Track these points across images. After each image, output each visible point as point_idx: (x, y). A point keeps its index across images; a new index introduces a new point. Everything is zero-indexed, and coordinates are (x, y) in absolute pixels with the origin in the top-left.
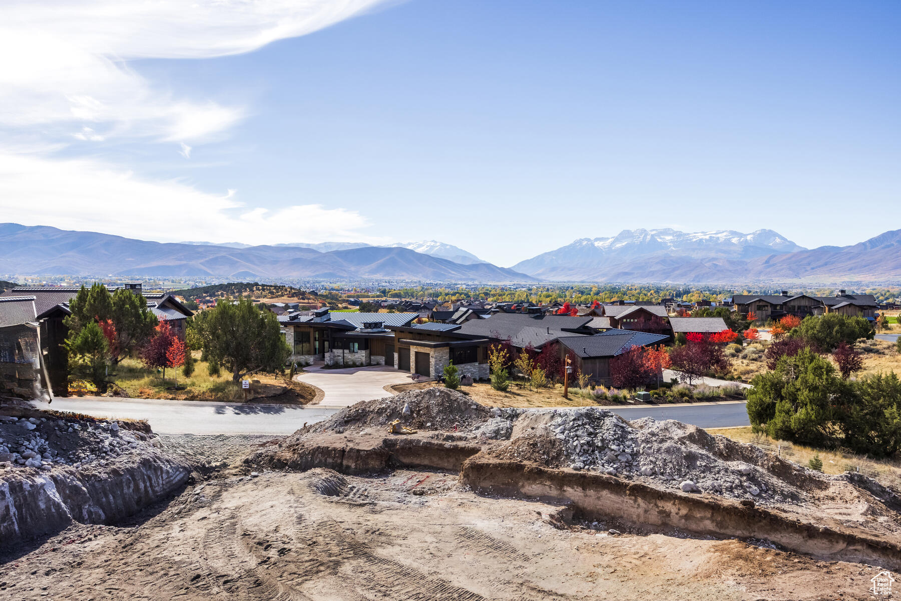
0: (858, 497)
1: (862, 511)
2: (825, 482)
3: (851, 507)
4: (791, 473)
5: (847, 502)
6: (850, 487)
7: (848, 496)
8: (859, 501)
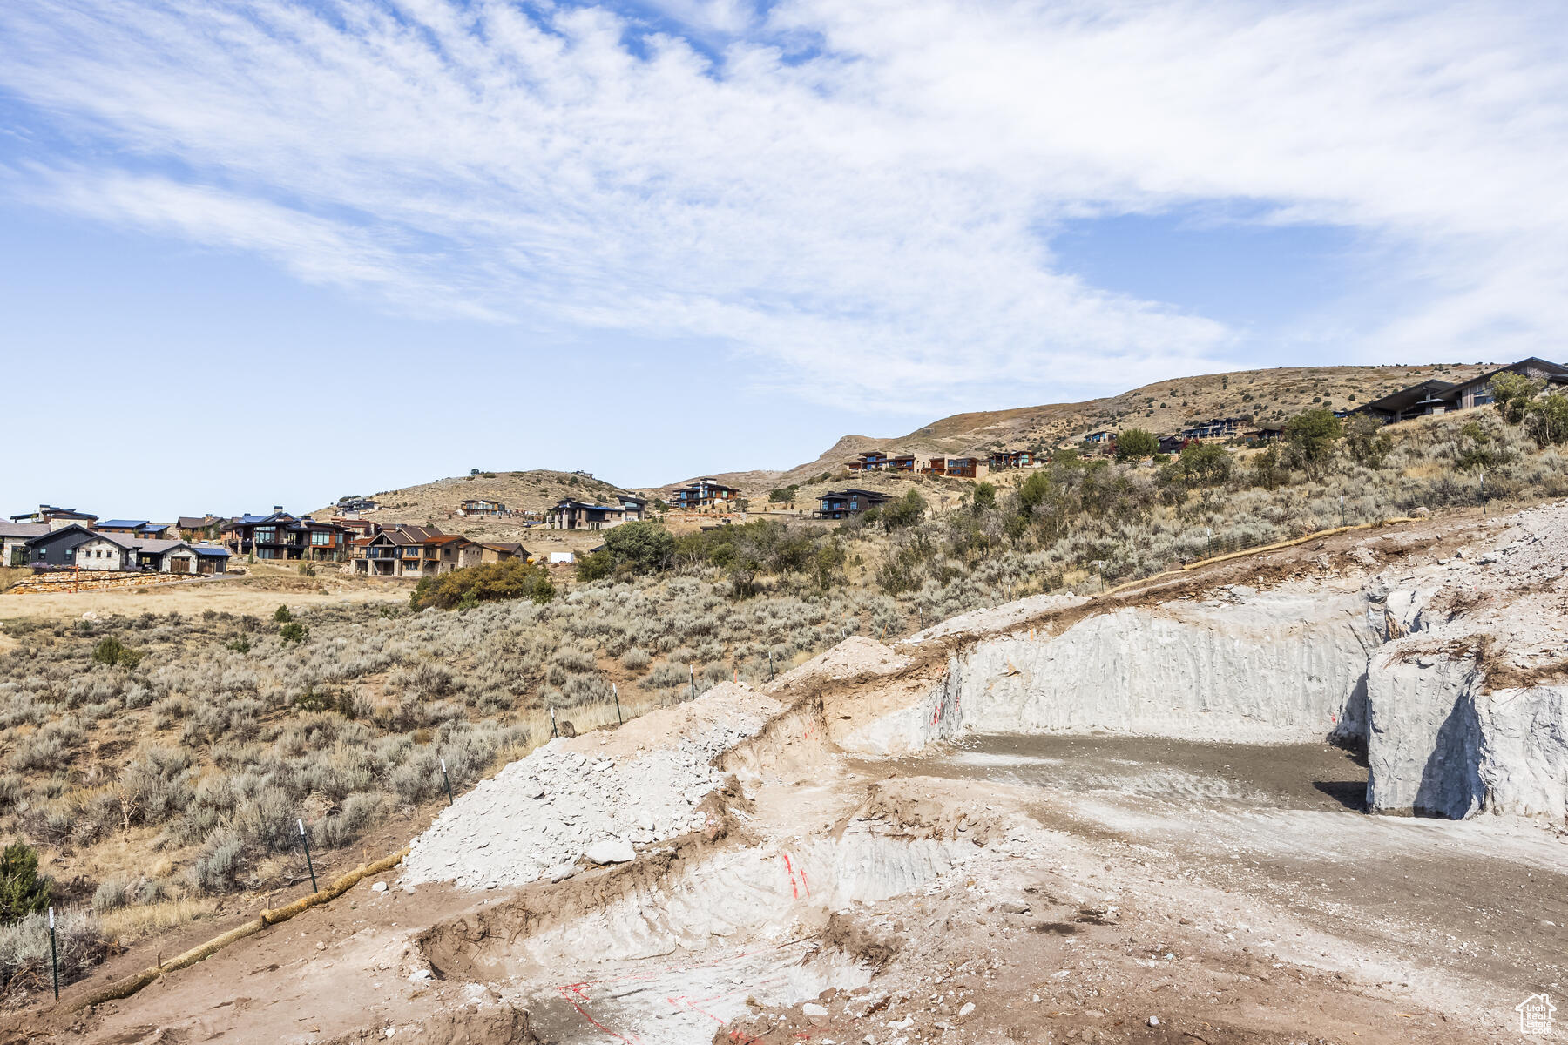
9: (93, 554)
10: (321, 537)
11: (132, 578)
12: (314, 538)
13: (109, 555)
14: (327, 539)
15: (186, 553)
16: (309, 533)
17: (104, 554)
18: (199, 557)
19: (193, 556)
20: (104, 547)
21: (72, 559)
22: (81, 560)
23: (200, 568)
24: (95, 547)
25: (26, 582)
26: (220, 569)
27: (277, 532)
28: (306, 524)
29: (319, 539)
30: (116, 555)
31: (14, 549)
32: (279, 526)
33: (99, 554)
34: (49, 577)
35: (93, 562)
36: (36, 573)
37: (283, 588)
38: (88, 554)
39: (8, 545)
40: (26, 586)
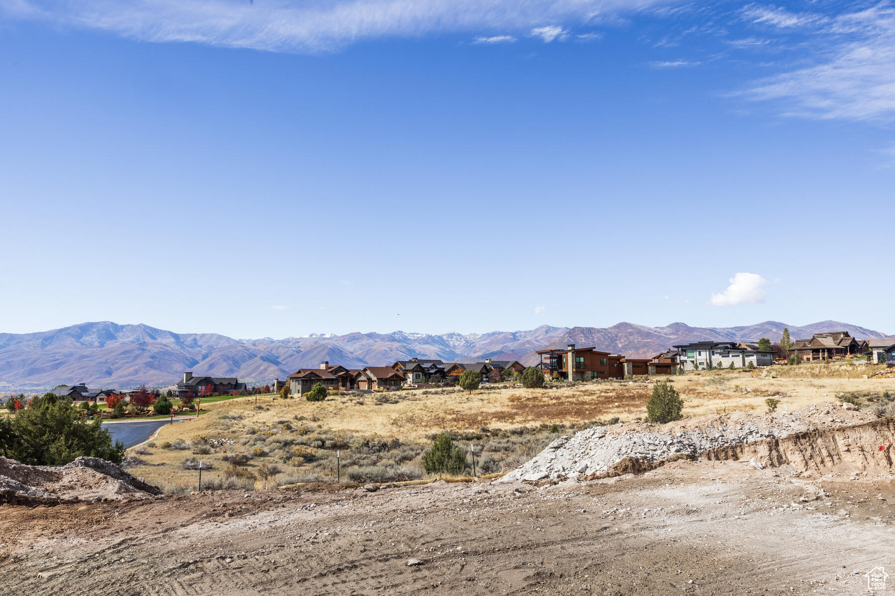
0: (104, 478)
1: (115, 490)
2: (56, 473)
3: (98, 490)
4: (8, 467)
5: (91, 487)
6: (90, 471)
7: (91, 481)
8: (107, 482)
25: (883, 372)
31: (879, 354)
36: (888, 367)
39: (875, 352)
40: (882, 374)
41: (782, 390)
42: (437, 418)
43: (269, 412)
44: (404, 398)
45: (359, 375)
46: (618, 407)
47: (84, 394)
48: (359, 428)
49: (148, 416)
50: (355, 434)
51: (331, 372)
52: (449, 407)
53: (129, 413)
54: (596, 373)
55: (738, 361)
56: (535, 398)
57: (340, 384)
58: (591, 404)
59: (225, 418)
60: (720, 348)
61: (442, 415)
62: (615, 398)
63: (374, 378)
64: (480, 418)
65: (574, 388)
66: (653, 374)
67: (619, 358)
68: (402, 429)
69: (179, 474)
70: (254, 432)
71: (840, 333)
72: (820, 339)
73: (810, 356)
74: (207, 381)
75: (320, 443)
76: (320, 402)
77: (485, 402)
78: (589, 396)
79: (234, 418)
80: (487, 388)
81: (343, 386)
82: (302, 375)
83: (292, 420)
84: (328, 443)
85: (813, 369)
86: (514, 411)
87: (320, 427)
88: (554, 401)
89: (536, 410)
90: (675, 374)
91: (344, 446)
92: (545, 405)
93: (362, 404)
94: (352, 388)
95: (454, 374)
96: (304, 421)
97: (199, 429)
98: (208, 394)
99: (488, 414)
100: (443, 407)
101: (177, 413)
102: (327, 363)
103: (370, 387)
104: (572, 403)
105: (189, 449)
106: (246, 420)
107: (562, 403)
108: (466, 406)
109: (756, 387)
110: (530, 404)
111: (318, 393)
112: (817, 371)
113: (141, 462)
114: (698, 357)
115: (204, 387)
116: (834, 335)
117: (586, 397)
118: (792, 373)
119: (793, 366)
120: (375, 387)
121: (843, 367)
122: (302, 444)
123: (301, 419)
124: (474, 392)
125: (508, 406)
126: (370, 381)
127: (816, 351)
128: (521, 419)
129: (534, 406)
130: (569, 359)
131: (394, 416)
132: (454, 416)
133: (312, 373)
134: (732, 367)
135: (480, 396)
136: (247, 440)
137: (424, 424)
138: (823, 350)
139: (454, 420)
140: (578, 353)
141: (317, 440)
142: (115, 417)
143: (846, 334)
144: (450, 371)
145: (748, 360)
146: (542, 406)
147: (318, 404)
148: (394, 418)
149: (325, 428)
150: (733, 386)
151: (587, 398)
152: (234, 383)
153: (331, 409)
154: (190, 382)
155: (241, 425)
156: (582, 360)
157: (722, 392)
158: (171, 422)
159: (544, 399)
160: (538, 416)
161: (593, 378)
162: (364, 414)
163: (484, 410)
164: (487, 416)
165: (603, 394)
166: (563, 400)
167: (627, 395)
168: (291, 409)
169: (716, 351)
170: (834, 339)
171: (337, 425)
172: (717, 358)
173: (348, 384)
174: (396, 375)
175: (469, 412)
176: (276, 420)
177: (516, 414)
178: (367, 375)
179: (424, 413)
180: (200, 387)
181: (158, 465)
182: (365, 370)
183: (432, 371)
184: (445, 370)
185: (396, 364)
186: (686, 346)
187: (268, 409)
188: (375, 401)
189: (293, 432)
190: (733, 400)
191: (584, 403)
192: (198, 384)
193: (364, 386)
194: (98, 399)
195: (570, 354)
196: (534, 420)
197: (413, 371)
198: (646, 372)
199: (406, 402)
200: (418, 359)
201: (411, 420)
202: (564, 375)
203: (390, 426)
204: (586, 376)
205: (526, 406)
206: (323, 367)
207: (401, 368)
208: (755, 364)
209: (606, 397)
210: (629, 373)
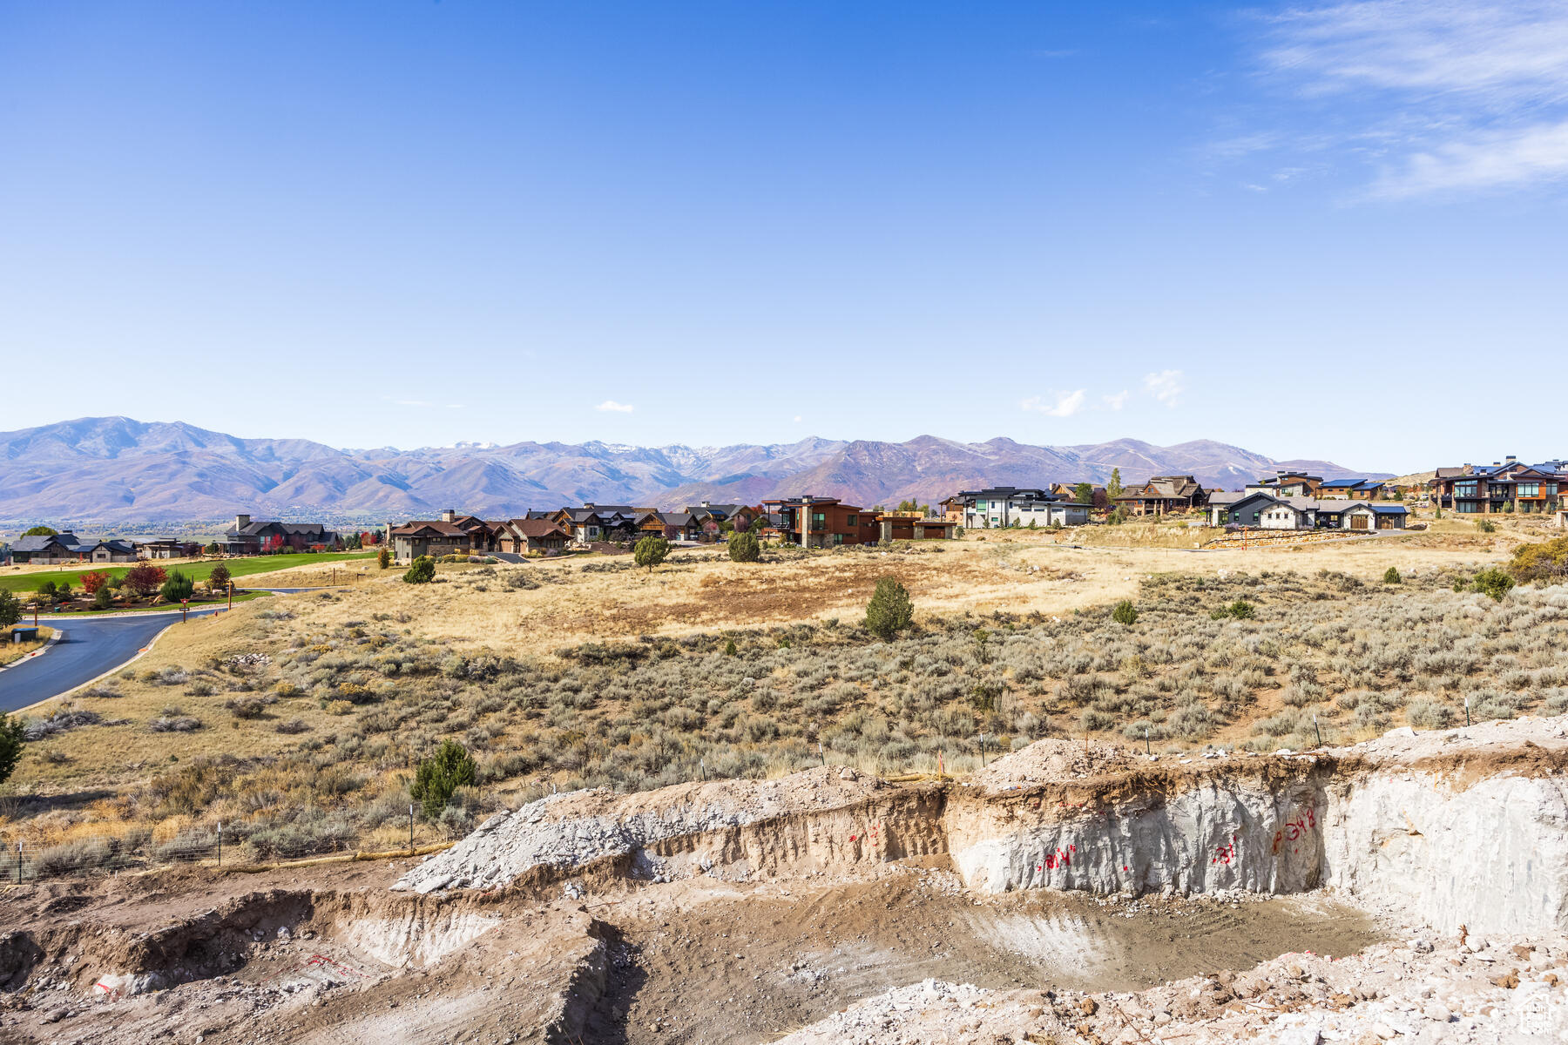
9: (1274, 516)
10: (1528, 490)
11: (1301, 536)
12: (1520, 490)
13: (1286, 516)
14: (1536, 491)
15: (1364, 512)
16: (1515, 485)
17: (1282, 516)
18: (1378, 515)
19: (1371, 514)
20: (1283, 510)
21: (1257, 519)
22: (1265, 522)
23: (1378, 526)
24: (1274, 512)
25: (1219, 539)
26: (1398, 525)
27: (1479, 486)
28: (1512, 476)
29: (1524, 491)
30: (1292, 517)
31: (1220, 513)
32: (1481, 480)
33: (1278, 516)
34: (1236, 535)
35: (1274, 523)
36: (1227, 532)
37: (1445, 545)
38: (1270, 516)
39: (1216, 510)
40: (1217, 542)
41: (1079, 568)
42: (589, 614)
43: (339, 605)
44: (550, 580)
45: (501, 531)
46: (851, 596)
47: (71, 547)
48: (467, 634)
49: (153, 605)
50: (458, 646)
51: (459, 526)
52: (612, 596)
53: (122, 601)
54: (840, 537)
55: (1041, 518)
56: (740, 581)
57: (472, 544)
58: (814, 591)
59: (265, 616)
60: (1021, 499)
61: (596, 610)
62: (852, 581)
63: (523, 537)
64: (650, 615)
65: (802, 562)
66: (920, 538)
67: (873, 516)
68: (531, 634)
69: (142, 743)
70: (302, 645)
71: (1182, 478)
72: (1157, 486)
73: (1142, 509)
74: (274, 528)
75: (393, 667)
76: (422, 586)
77: (666, 586)
78: (816, 576)
79: (279, 617)
80: (679, 561)
81: (478, 546)
82: (412, 530)
83: (368, 620)
84: (406, 666)
85: (1134, 532)
86: (704, 602)
87: (409, 632)
88: (764, 586)
89: (735, 601)
90: (950, 538)
91: (433, 670)
92: (750, 593)
93: (483, 590)
94: (491, 550)
95: (648, 527)
96: (386, 622)
97: (220, 637)
98: (277, 548)
99: (664, 607)
100: (603, 596)
101: (201, 599)
102: (452, 512)
103: (517, 550)
104: (787, 589)
105: (184, 683)
106: (299, 620)
107: (774, 590)
108: (636, 593)
109: (1046, 563)
110: (730, 590)
111: (421, 570)
112: (1138, 535)
113: (88, 718)
114: (991, 510)
115: (269, 539)
116: (1176, 480)
117: (811, 579)
118: (1107, 537)
119: (1112, 527)
120: (525, 550)
121: (1172, 531)
122: (367, 667)
123: (384, 618)
124: (655, 569)
125: (697, 593)
126: (517, 540)
127: (1150, 502)
128: (708, 617)
129: (733, 594)
130: (804, 515)
131: (526, 611)
132: (614, 611)
133: (428, 528)
134: (1032, 526)
135: (663, 577)
136: (288, 659)
137: (566, 625)
138: (1159, 501)
139: (615, 618)
140: (817, 506)
141: (388, 662)
142: (96, 608)
143: (1191, 480)
144: (641, 523)
145: (1054, 516)
146: (745, 594)
147: (419, 587)
148: (524, 614)
149: (416, 634)
150: (1019, 561)
151: (812, 581)
152: (318, 532)
153: (434, 599)
154: (246, 530)
155: (287, 631)
156: (822, 517)
157: (999, 571)
158: (184, 617)
159: (753, 583)
160: (735, 610)
161: (837, 542)
162: (481, 608)
163: (662, 601)
164: (660, 612)
165: (837, 574)
166: (778, 583)
167: (869, 575)
168: (374, 598)
169: (1014, 502)
170: (1176, 486)
171: (436, 629)
172: (1015, 512)
173: (485, 544)
174: (556, 532)
175: (637, 605)
176: (345, 619)
177: (704, 608)
178: (512, 532)
179: (572, 605)
180: (262, 539)
181: (117, 723)
182: (510, 524)
183: (616, 524)
184: (636, 522)
185: (561, 513)
186: (976, 494)
187: (338, 599)
188: (505, 583)
189: (364, 642)
190: (1009, 586)
191: (806, 589)
192: (260, 533)
193: (509, 548)
194: (95, 555)
195: (805, 509)
196: (726, 618)
197: (585, 524)
198: (911, 537)
199: (552, 587)
200: (596, 504)
201: (549, 618)
202: (798, 538)
203: (515, 630)
204: (826, 540)
205: (723, 594)
206: (446, 517)
207: (568, 519)
208: (1063, 523)
209: (840, 580)
210: (886, 536)
